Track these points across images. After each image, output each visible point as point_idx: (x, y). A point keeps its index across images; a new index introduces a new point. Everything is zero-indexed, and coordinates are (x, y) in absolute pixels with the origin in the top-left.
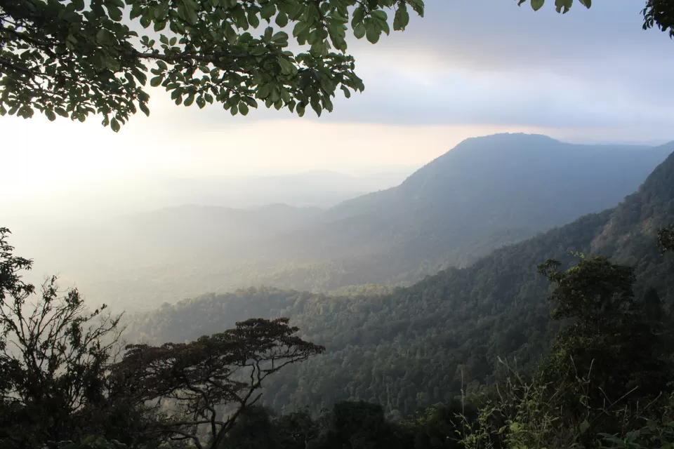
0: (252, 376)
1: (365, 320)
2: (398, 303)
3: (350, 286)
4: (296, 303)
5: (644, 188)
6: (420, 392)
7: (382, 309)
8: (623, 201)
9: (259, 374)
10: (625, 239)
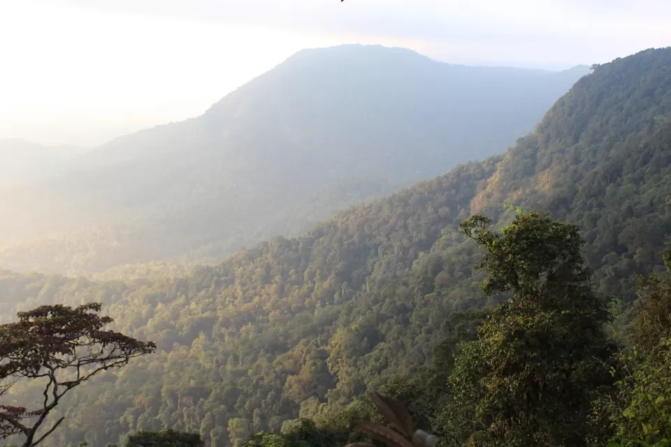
0: (45, 393)
1: (151, 314)
2: (199, 290)
3: (127, 266)
4: (42, 292)
5: (542, 129)
6: (233, 418)
7: (175, 298)
8: (514, 145)
9: (55, 389)
10: (515, 198)
